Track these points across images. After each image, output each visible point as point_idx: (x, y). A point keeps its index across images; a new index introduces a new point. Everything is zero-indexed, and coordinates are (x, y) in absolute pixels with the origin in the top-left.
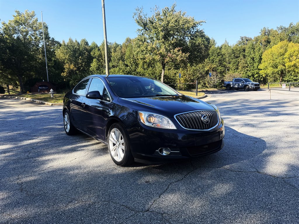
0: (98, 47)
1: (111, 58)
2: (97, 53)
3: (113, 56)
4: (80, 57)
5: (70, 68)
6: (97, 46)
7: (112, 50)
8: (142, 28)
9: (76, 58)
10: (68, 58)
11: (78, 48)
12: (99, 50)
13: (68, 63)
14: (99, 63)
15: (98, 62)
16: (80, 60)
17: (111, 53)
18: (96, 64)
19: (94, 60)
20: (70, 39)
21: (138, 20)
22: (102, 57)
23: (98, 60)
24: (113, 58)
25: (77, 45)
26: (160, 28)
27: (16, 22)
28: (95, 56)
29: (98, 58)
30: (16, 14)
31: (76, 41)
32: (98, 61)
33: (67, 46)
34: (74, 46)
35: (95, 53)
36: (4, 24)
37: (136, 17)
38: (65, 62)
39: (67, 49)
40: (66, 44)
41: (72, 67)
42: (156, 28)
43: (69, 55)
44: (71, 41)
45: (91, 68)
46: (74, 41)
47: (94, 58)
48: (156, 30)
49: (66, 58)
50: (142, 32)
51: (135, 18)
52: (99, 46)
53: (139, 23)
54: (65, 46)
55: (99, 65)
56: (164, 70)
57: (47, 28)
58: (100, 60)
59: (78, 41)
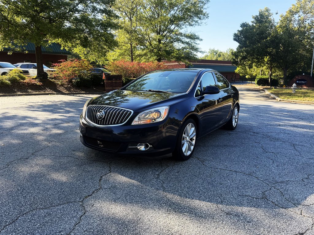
27: (291, 12)
36: (282, 16)
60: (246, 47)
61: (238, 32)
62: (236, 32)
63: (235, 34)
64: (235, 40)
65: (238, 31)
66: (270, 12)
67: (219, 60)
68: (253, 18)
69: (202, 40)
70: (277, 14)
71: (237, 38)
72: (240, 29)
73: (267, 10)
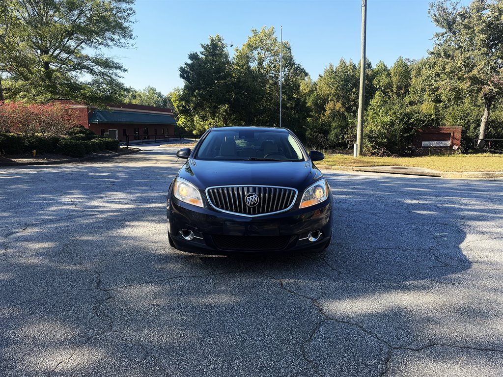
0: (388, 71)
1: (409, 88)
2: (384, 81)
3: (413, 84)
4: (354, 90)
5: (334, 109)
6: (385, 69)
7: (413, 74)
8: (444, 30)
9: (347, 91)
10: (335, 92)
11: (352, 74)
12: (389, 75)
13: (333, 100)
14: (386, 99)
15: (384, 97)
16: (354, 94)
17: (411, 79)
18: (380, 99)
19: (377, 93)
20: (341, 61)
21: (438, 16)
22: (392, 87)
23: (384, 92)
24: (413, 88)
25: (352, 70)
26: (478, 27)
27: (250, 46)
28: (380, 86)
29: (384, 90)
30: (252, 35)
31: (351, 63)
32: (384, 95)
33: (336, 72)
34: (347, 72)
35: (379, 81)
36: (237, 50)
37: (434, 11)
38: (329, 99)
39: (334, 78)
40: (335, 69)
41: (339, 106)
42: (470, 28)
43: (337, 88)
44: (343, 63)
45: (371, 107)
46: (348, 64)
47: (377, 90)
48: (470, 31)
49: (330, 93)
50: (445, 39)
51: (432, 13)
52: (389, 68)
53: (438, 21)
54: (332, 72)
55: (385, 101)
56: (488, 110)
57: (289, 49)
58: (388, 92)
59: (354, 63)
60: (199, 89)
61: (186, 66)
62: (184, 66)
63: (181, 68)
64: (182, 76)
65: (186, 64)
66: (224, 42)
67: (134, 103)
68: (203, 47)
69: (125, 70)
70: (232, 46)
71: (184, 74)
72: (190, 62)
73: (219, 39)
